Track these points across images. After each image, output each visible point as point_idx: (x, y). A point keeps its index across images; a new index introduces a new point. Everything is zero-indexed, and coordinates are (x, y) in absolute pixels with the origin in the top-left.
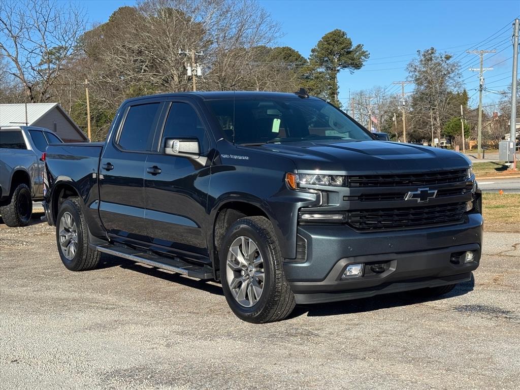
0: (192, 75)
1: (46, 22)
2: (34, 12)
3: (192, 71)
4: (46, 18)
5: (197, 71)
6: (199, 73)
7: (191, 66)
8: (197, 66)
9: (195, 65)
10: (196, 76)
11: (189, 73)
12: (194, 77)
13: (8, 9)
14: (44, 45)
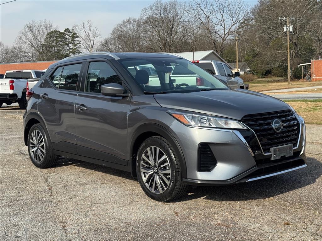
0: (287, 31)
1: (224, 8)
2: (218, 3)
3: (287, 29)
4: (224, 6)
5: (289, 28)
6: (291, 29)
7: (286, 26)
8: (289, 26)
9: (289, 25)
10: (289, 31)
11: (285, 30)
12: (288, 32)
13: (205, 4)
14: (222, 20)
